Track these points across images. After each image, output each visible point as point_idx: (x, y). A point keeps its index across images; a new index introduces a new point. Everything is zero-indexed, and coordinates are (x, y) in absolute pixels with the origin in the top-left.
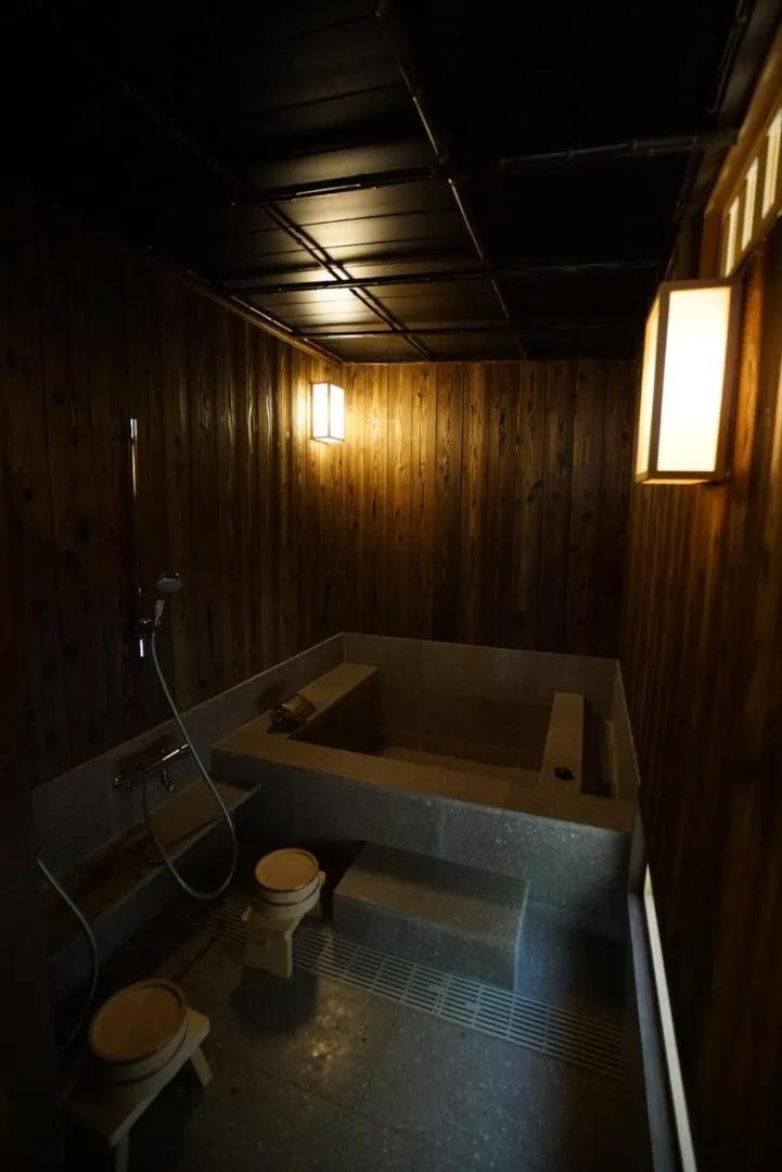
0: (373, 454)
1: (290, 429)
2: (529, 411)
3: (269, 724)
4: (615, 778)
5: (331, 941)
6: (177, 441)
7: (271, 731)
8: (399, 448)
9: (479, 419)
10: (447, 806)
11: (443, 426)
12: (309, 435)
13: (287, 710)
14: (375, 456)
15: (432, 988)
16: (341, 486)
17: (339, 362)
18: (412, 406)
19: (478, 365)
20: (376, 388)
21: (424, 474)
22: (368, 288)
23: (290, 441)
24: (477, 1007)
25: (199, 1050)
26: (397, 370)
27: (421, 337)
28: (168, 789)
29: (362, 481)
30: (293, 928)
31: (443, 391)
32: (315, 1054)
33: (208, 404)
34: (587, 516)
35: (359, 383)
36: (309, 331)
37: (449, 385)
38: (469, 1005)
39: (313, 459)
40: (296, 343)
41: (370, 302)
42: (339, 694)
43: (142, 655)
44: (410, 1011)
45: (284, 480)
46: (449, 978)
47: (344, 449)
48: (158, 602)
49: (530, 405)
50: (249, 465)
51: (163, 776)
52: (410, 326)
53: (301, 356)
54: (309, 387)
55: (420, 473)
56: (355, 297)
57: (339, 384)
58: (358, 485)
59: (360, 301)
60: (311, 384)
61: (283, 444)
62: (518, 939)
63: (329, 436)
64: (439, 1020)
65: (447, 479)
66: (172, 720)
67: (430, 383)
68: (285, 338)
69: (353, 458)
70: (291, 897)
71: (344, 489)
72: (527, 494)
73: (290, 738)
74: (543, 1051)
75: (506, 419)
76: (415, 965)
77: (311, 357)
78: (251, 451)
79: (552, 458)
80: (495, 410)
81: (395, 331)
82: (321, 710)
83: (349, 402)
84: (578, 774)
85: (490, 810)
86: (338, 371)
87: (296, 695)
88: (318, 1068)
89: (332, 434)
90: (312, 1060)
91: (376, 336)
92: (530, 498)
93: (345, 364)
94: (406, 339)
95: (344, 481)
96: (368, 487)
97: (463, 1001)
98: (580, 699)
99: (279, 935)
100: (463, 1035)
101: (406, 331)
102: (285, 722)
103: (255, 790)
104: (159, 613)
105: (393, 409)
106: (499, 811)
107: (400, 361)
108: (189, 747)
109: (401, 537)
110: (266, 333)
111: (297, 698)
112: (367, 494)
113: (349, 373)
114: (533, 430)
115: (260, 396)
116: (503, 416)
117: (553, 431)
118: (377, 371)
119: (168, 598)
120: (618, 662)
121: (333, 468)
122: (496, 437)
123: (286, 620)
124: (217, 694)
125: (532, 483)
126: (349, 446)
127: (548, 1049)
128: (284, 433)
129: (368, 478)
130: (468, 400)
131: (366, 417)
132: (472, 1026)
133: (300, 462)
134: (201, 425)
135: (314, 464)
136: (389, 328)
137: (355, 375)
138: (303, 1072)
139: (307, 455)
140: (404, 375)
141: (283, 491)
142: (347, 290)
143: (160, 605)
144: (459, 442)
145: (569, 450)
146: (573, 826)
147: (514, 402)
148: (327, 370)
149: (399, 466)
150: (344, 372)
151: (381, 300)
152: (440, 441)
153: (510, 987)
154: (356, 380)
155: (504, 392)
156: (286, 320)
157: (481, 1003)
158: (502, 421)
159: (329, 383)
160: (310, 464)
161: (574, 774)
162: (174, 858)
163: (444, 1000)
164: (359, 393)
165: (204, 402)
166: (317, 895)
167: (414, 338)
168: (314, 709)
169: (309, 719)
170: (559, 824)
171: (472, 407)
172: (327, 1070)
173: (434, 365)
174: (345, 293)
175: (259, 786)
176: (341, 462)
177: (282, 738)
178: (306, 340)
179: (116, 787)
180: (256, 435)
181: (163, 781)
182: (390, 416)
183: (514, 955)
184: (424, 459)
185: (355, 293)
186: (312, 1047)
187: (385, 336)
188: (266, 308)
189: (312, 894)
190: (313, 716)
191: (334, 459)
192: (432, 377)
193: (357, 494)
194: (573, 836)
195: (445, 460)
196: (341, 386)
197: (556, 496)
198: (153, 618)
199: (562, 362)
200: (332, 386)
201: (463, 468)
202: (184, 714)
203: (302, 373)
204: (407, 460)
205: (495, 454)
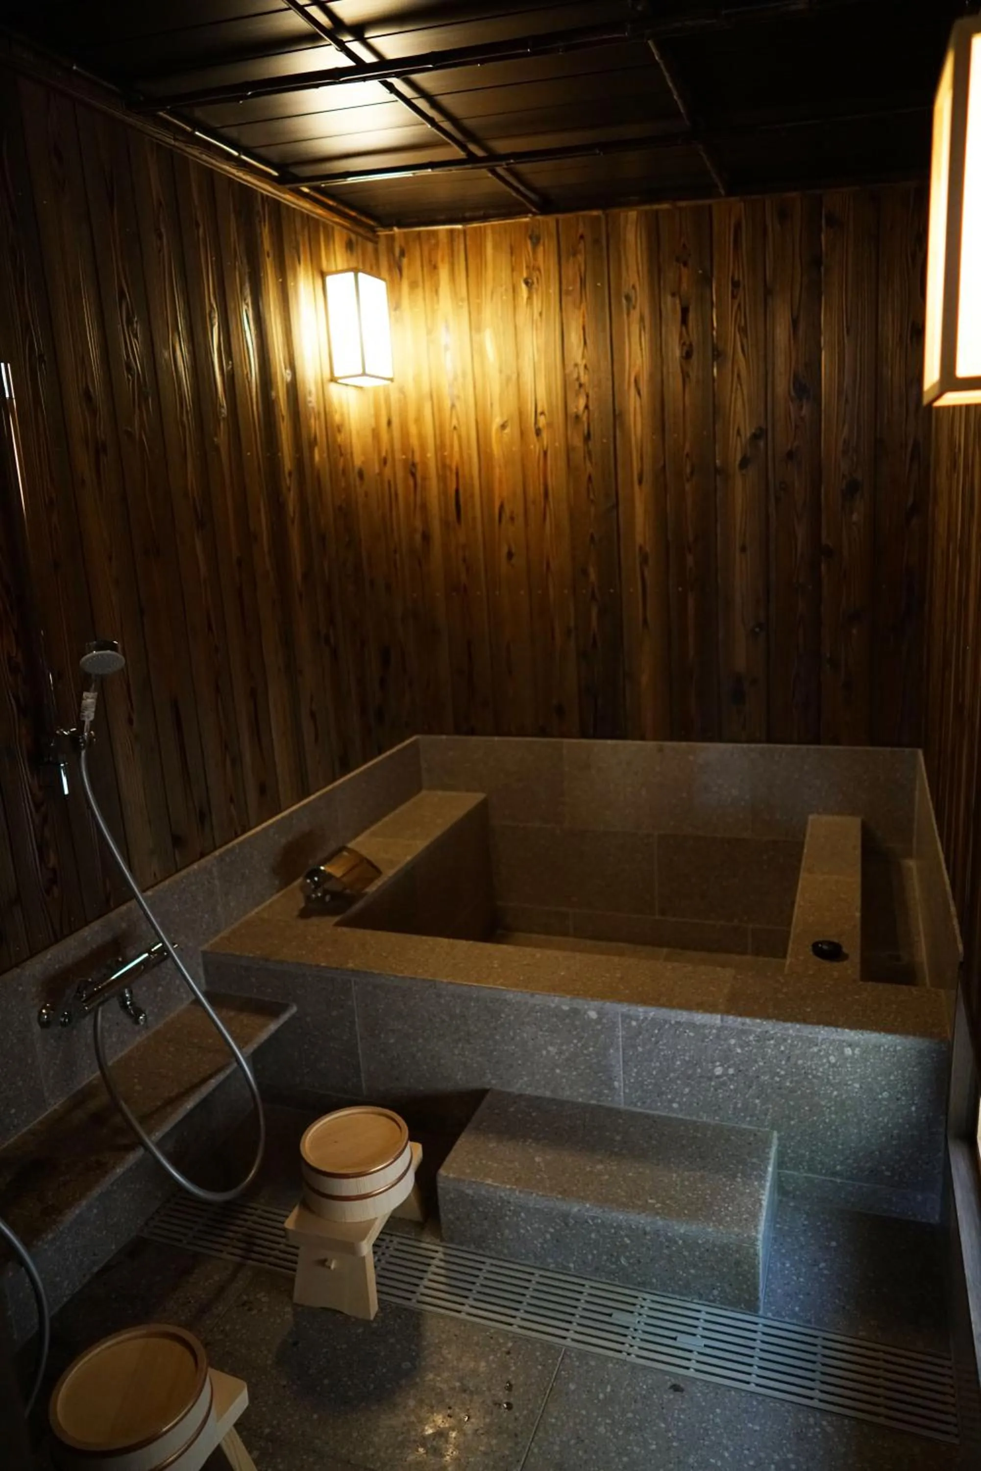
0: (447, 404)
1: (292, 365)
2: (734, 297)
3: (300, 903)
4: (922, 954)
5: (440, 1255)
6: (88, 397)
7: (305, 914)
8: (495, 386)
9: (642, 319)
10: (626, 1017)
11: (574, 338)
12: (327, 375)
13: (329, 877)
14: (453, 406)
15: (620, 1318)
16: (394, 466)
17: (373, 230)
18: (515, 308)
19: (633, 214)
20: (444, 273)
21: (545, 435)
22: (415, 77)
23: (293, 387)
24: (697, 1343)
25: (235, 1431)
26: (480, 235)
27: (523, 168)
28: (137, 1022)
29: (430, 455)
30: (374, 1233)
31: (570, 271)
32: (429, 1431)
33: (138, 327)
34: (852, 489)
35: (412, 267)
36: (308, 171)
37: (580, 258)
38: (683, 1340)
39: (337, 418)
40: (288, 198)
41: (421, 104)
42: (421, 845)
43: (66, 792)
44: (583, 1356)
45: (288, 464)
46: (646, 1301)
47: (394, 397)
48: (85, 694)
49: (736, 284)
50: (222, 438)
51: (125, 1000)
52: (501, 146)
53: (298, 220)
54: (319, 282)
55: (538, 432)
56: (393, 97)
57: (375, 272)
58: (425, 464)
59: (401, 103)
60: (323, 275)
61: (280, 393)
62: (762, 1227)
63: (364, 374)
64: (634, 1366)
65: (587, 438)
66: (133, 904)
67: (546, 259)
68: (267, 189)
69: (412, 415)
70: (365, 1184)
71: (400, 474)
72: (739, 458)
73: (338, 924)
74: (815, 1403)
75: (691, 316)
76: (587, 1283)
77: (317, 222)
78: (224, 411)
79: (782, 385)
80: (669, 298)
81: (472, 159)
82: (389, 873)
83: (396, 305)
84: (852, 947)
85: (700, 1018)
86: (370, 246)
87: (343, 848)
88: (437, 1452)
89: (368, 371)
90: (423, 1441)
91: (438, 172)
92: (744, 463)
93: (383, 233)
94: (494, 172)
95: (399, 456)
96: (443, 466)
97: (673, 1334)
98: (853, 825)
99: (350, 1248)
100: (676, 1388)
101: (493, 157)
102: (328, 898)
103: (285, 1017)
104: (89, 715)
105: (479, 312)
106: (716, 1019)
107: (485, 218)
108: (164, 949)
109: (510, 555)
110: (231, 182)
111: (345, 853)
112: (442, 479)
113: (390, 250)
114: (743, 331)
115: (231, 305)
116: (685, 311)
117: (781, 333)
118: (443, 239)
119: (103, 686)
120: (920, 752)
121: (376, 434)
122: (675, 352)
123: (313, 715)
124: (202, 855)
125: (748, 432)
126: (402, 391)
127: (821, 1401)
128: (282, 374)
129: (440, 447)
130: (619, 285)
131: (429, 332)
132: (691, 1373)
133: (315, 426)
134: (129, 368)
135: (339, 429)
136: (462, 155)
137: (403, 253)
138: (411, 1458)
139: (326, 413)
140: (496, 247)
141: (289, 483)
142: (375, 85)
143: (89, 699)
144: (605, 364)
145: (813, 365)
146: (850, 1035)
147: (706, 280)
148: (350, 246)
149: (497, 421)
150: (382, 247)
151: (439, 98)
152: (570, 368)
153: (752, 1307)
154: (405, 261)
155: (685, 264)
156: (263, 151)
157: (703, 1337)
158: (684, 321)
159: (356, 271)
160: (333, 429)
161: (845, 950)
162: (158, 1135)
163: (639, 1335)
164: (413, 285)
165: (130, 322)
166: (409, 1181)
167: (509, 170)
168: (378, 872)
169: (372, 889)
170: (823, 1033)
171: (628, 298)
172: (450, 1453)
173: (550, 220)
174: (373, 89)
175: (294, 1009)
176: (389, 423)
177: (325, 925)
178: (306, 190)
179: (44, 1025)
180: (230, 379)
181: (124, 1007)
182: (475, 327)
183: (756, 1255)
184: (542, 405)
185: (391, 88)
186: (422, 1422)
187: (454, 171)
188: (225, 131)
189: (400, 1178)
190: (378, 883)
191: (377, 416)
192: (549, 245)
193: (424, 479)
194: (848, 1051)
195: (582, 402)
196: (378, 276)
197: (790, 455)
198: (80, 725)
199: (794, 194)
200: (361, 275)
201: (617, 417)
202: (149, 893)
203: (305, 256)
204: (511, 406)
205: (675, 383)
